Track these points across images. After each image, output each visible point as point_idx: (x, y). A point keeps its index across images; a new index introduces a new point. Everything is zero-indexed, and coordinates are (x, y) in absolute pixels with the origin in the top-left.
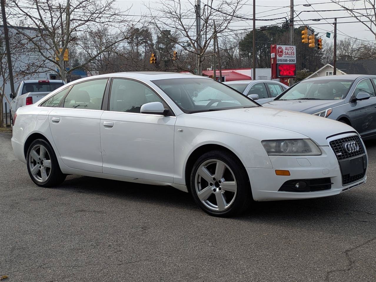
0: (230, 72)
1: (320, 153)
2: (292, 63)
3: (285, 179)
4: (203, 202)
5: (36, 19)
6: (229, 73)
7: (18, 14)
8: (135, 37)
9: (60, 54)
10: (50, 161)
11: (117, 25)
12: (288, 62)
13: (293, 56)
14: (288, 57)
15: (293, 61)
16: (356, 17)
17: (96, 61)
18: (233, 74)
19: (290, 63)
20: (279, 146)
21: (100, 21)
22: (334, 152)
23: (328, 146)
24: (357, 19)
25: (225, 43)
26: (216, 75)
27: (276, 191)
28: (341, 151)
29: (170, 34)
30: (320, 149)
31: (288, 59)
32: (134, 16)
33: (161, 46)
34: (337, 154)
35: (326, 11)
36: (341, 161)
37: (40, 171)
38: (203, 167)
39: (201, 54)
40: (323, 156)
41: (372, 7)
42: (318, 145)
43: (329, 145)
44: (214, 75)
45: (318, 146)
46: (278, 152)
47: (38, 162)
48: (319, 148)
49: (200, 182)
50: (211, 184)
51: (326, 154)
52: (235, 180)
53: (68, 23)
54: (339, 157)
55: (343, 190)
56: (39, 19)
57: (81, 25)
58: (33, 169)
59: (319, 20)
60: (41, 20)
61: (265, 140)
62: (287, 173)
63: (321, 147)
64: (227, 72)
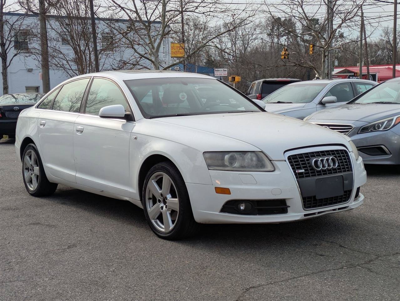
0: (386, 68)
1: (273, 169)
3: (226, 198)
4: (153, 221)
5: (131, 10)
6: (384, 69)
7: (113, 6)
8: (275, 28)
9: (155, 50)
10: (38, 167)
11: (221, 15)
17: (230, 57)
18: (388, 71)
20: (223, 159)
21: (200, 12)
22: (293, 169)
23: (285, 161)
25: (387, 32)
26: (362, 72)
27: (217, 212)
28: (304, 167)
29: (318, 24)
30: (274, 164)
32: (238, 4)
33: (307, 37)
34: (297, 171)
36: (301, 180)
37: (31, 178)
38: (152, 181)
39: (325, 48)
40: (277, 172)
42: (271, 159)
43: (287, 160)
44: (359, 73)
45: (270, 161)
46: (221, 166)
47: (30, 169)
48: (272, 163)
49: (152, 197)
50: (160, 201)
51: (279, 170)
52: (178, 197)
53: (163, 15)
54: (299, 176)
55: (305, 215)
56: (134, 11)
57: (176, 17)
58: (27, 174)
60: (136, 12)
61: (208, 152)
62: (226, 191)
63: (274, 162)
64: (376, 68)
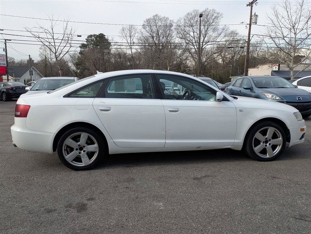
2: (4, 66)
4: (258, 154)
10: (96, 145)
12: (2, 65)
13: (4, 61)
14: (1, 62)
15: (5, 64)
16: (42, 42)
19: (3, 65)
24: (43, 43)
27: (298, 140)
31: (2, 63)
35: (14, 35)
38: (258, 132)
41: (51, 38)
47: (77, 149)
50: (264, 142)
52: (281, 137)
58: (69, 156)
59: (10, 40)
